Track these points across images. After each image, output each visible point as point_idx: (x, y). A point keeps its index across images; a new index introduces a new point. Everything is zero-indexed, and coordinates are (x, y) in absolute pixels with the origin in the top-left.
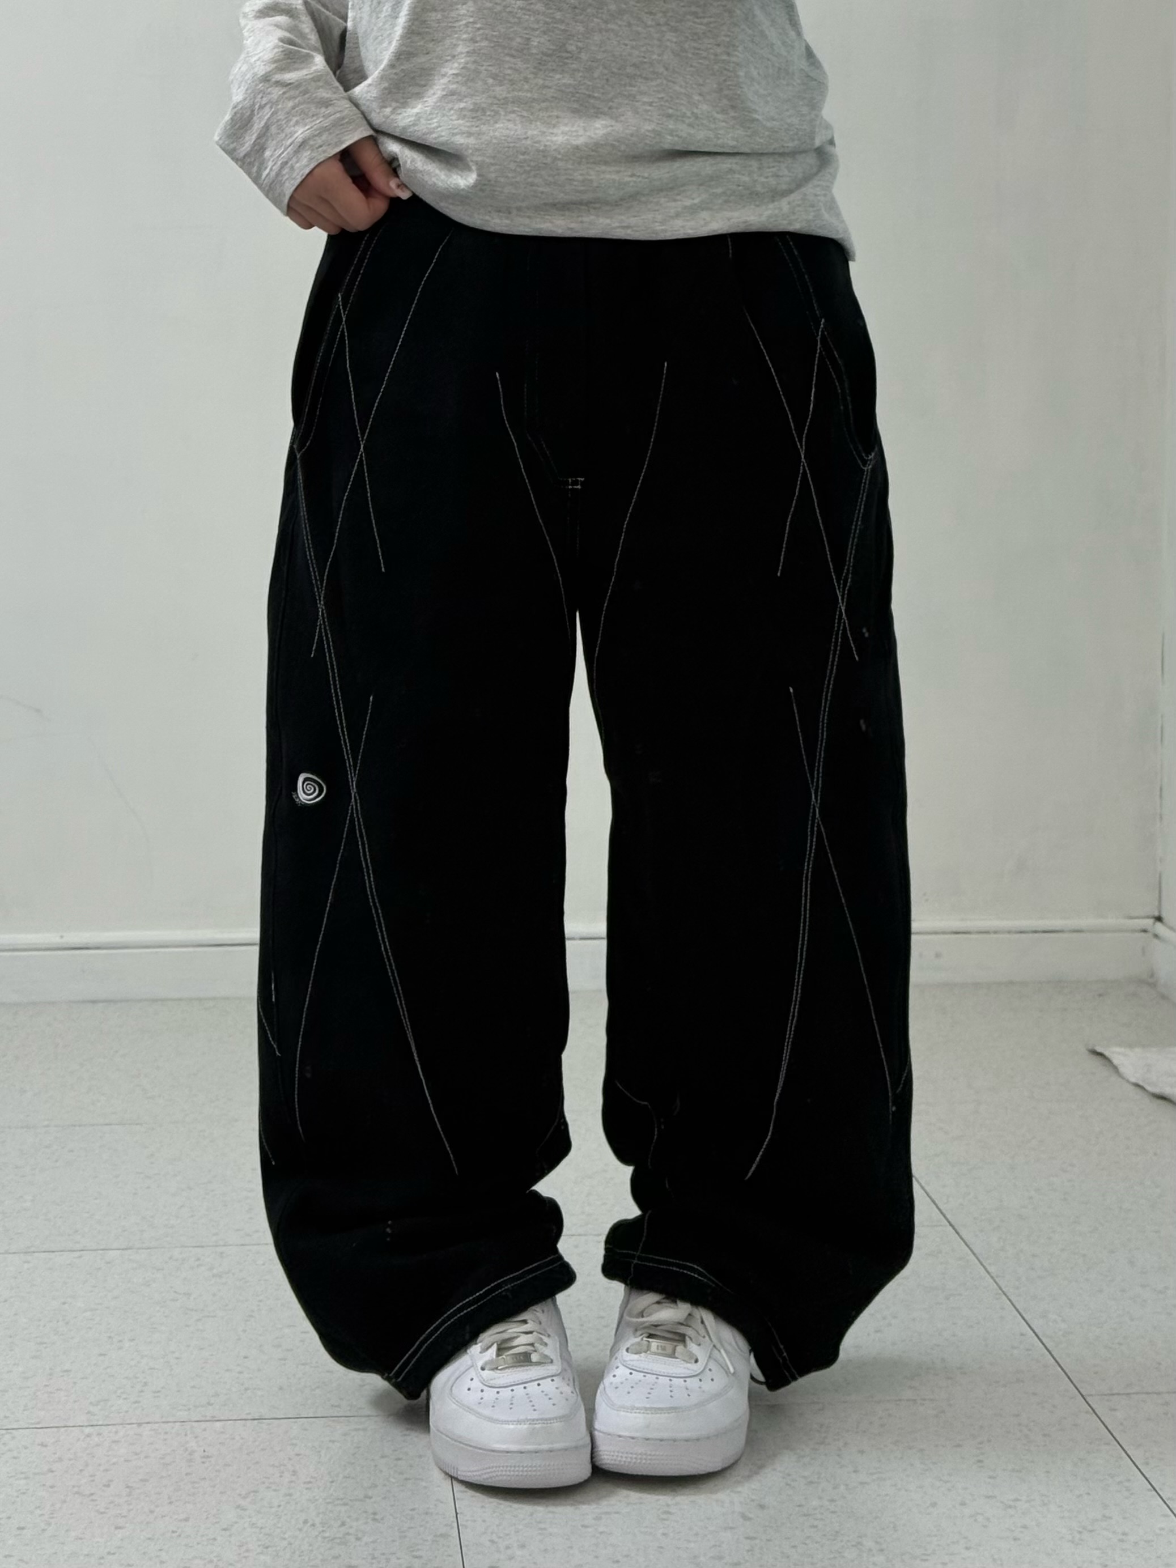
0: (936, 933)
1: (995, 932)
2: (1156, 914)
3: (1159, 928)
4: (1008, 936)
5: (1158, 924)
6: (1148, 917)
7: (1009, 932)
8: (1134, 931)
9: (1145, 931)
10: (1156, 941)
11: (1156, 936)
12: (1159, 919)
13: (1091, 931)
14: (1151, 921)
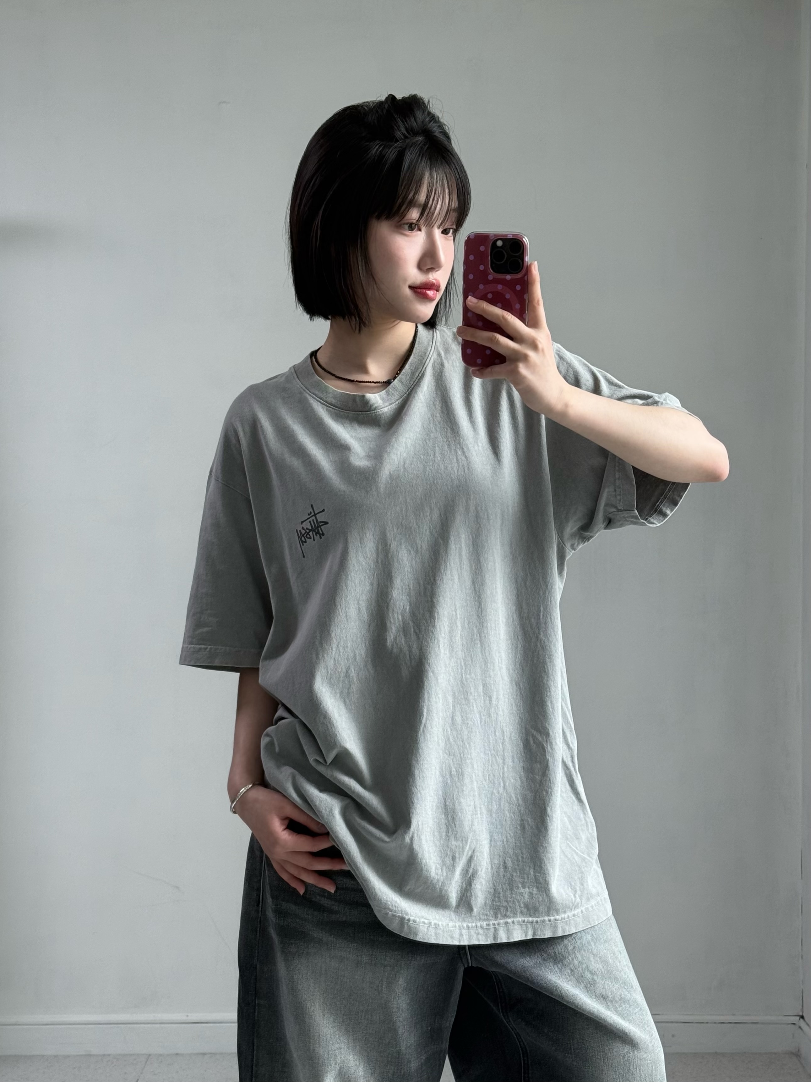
0: (672, 1022)
1: (707, 1023)
2: (801, 1014)
3: (802, 1023)
4: (714, 1025)
5: (801, 1020)
6: (795, 1016)
7: (715, 1023)
8: (788, 1024)
9: (794, 1024)
10: (800, 1030)
11: (800, 1027)
12: (802, 1017)
13: (763, 1023)
14: (798, 1018)
